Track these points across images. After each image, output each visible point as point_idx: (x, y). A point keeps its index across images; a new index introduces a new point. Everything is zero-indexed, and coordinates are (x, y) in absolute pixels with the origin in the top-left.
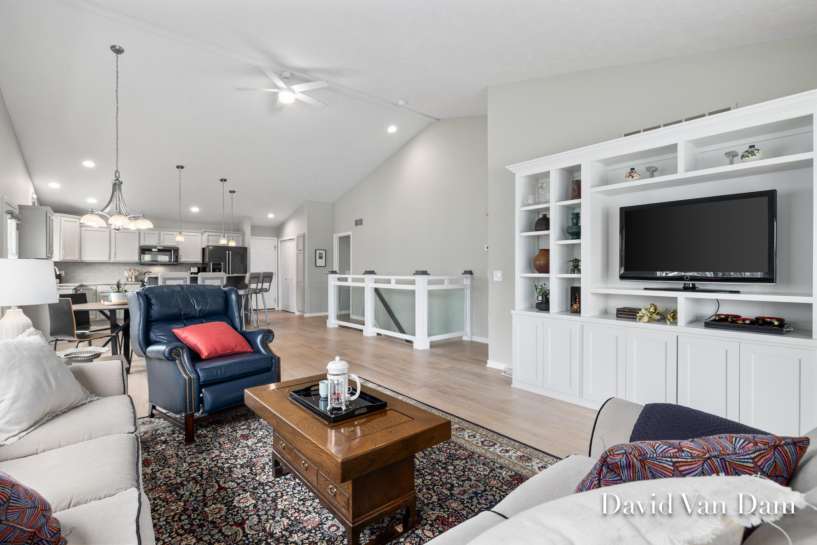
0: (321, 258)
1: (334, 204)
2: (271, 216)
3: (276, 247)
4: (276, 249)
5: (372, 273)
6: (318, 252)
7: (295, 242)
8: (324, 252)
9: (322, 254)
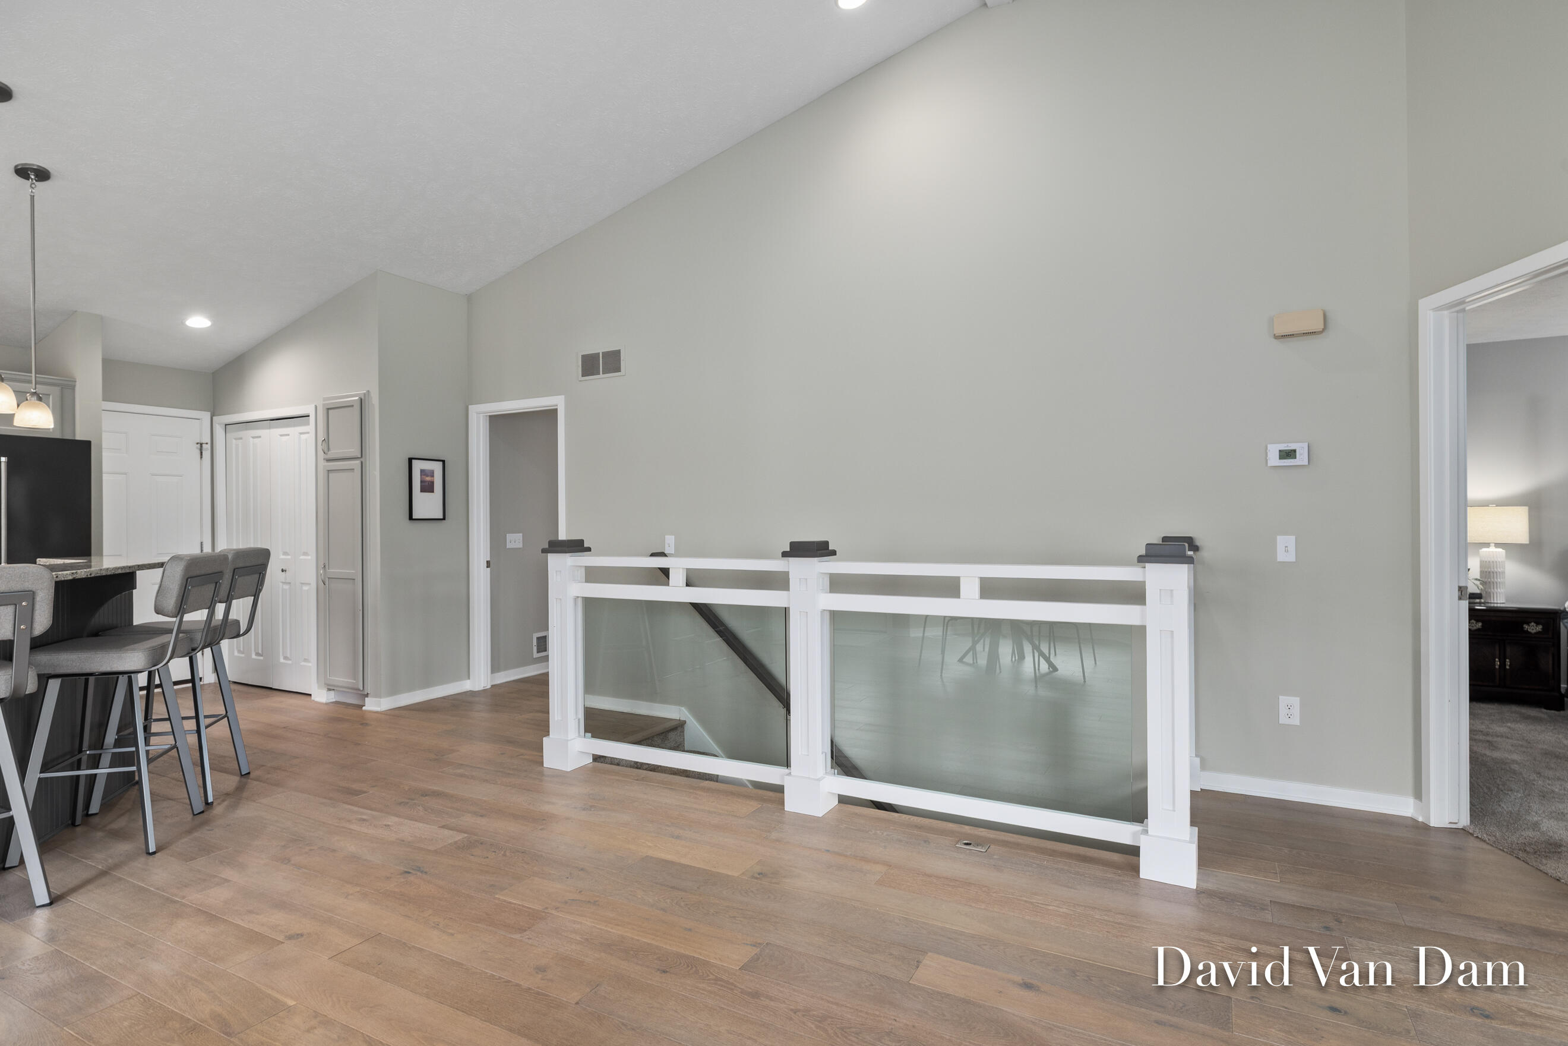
0: (427, 487)
1: (470, 298)
2: (198, 322)
3: (207, 448)
4: (207, 454)
5: (820, 550)
6: (418, 466)
7: (311, 428)
8: (437, 467)
9: (431, 473)
